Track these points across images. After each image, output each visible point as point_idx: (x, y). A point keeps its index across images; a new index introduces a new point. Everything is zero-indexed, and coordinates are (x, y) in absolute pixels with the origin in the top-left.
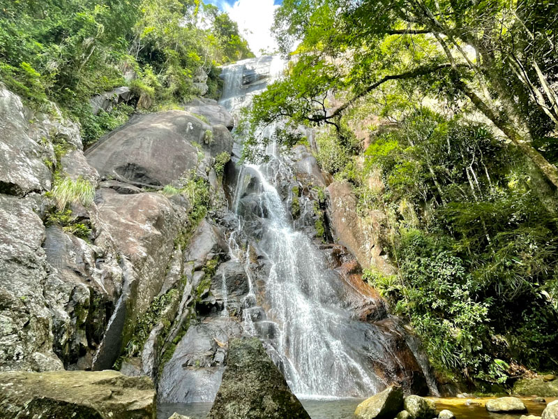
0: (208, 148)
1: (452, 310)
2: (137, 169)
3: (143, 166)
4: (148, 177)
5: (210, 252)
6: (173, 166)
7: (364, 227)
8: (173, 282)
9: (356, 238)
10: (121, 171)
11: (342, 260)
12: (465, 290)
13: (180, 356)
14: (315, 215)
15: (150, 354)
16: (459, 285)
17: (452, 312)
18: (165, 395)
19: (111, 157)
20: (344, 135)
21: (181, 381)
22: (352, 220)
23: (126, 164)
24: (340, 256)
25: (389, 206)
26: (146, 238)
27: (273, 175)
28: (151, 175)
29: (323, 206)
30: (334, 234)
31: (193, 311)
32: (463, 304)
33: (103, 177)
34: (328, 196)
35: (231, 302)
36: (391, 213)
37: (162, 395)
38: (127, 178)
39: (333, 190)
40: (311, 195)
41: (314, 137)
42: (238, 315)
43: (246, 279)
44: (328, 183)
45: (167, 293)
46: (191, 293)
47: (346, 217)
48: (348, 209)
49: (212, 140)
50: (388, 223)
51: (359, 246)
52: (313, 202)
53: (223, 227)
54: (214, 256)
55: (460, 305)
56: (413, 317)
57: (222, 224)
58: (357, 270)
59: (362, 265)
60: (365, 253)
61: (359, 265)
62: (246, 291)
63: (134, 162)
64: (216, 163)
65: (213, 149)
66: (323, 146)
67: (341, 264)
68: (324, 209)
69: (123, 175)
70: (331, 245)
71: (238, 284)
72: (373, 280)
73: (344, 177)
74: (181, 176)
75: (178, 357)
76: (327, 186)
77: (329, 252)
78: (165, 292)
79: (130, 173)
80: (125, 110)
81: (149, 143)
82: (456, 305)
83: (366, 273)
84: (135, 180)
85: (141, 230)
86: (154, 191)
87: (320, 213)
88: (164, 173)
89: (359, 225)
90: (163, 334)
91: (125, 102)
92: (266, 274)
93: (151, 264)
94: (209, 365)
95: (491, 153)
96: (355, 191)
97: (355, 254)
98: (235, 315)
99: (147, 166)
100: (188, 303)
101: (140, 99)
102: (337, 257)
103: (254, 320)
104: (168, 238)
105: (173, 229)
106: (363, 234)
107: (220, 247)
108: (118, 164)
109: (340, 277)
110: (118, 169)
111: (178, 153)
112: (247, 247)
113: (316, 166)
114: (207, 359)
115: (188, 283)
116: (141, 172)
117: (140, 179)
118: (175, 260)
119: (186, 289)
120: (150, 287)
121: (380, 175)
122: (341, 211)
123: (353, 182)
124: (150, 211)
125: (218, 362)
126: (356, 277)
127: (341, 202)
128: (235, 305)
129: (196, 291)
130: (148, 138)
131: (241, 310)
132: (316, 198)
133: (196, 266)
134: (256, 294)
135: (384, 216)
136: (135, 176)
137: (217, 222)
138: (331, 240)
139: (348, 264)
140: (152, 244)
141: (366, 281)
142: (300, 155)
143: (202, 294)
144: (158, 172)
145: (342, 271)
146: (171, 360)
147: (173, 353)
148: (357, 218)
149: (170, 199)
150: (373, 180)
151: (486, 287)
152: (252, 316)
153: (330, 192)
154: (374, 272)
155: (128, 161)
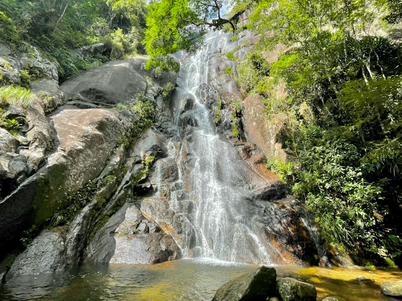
0: (158, 80)
1: (345, 190)
2: (97, 92)
3: (101, 90)
4: (105, 98)
5: (149, 150)
6: (126, 91)
7: (270, 127)
8: (110, 170)
9: (263, 136)
10: (85, 94)
11: (251, 154)
12: (358, 172)
13: (110, 225)
14: (232, 122)
15: (78, 224)
16: (351, 168)
17: (344, 192)
18: (89, 255)
19: (79, 85)
20: (258, 61)
21: (105, 244)
22: (260, 122)
23: (88, 89)
24: (250, 151)
25: (291, 109)
26: (86, 136)
27: (204, 97)
28: (107, 97)
29: (239, 115)
30: (247, 135)
31: (129, 192)
32: (356, 184)
33: (70, 98)
34: (244, 107)
35: (163, 186)
36: (292, 114)
37: (87, 255)
38: (89, 99)
39: (247, 102)
40: (230, 108)
41: (236, 67)
42: (167, 195)
43: (177, 170)
44: (244, 98)
45: (104, 178)
46: (130, 179)
47: (256, 121)
48: (258, 115)
49: (160, 75)
50: (290, 122)
51: (265, 143)
52: (231, 112)
53: (166, 135)
54: (152, 153)
55: (353, 185)
56: (308, 196)
57: (166, 133)
58: (263, 161)
59: (267, 157)
60: (270, 147)
61: (265, 156)
62: (176, 178)
63: (94, 87)
64: (163, 91)
65: (162, 81)
66: (242, 72)
67: (250, 157)
68: (240, 117)
69: (87, 97)
70: (244, 143)
71: (170, 174)
72: (275, 167)
73: (256, 92)
74: (132, 98)
75: (109, 226)
76: (243, 100)
77: (240, 149)
78: (102, 177)
79: (92, 95)
80: (100, 58)
81: (109, 76)
82: (349, 185)
83: (270, 163)
84: (95, 100)
85: (83, 130)
86: (108, 108)
87: (236, 120)
88: (118, 96)
89: (266, 126)
90: (96, 208)
91: (100, 53)
92: (192, 166)
93: (89, 155)
94: (132, 233)
95: (388, 55)
96: (264, 101)
97: (262, 149)
98: (165, 195)
99: (104, 90)
100: (125, 186)
101: (112, 51)
102: (248, 151)
103: (178, 199)
104: (110, 138)
105: (116, 133)
106: (269, 133)
107: (158, 147)
108: (82, 89)
109: (248, 166)
110: (82, 93)
111: (130, 82)
112: (180, 148)
113: (236, 87)
114: (131, 228)
115: (128, 172)
116: (100, 95)
117: (99, 100)
118: (115, 154)
119: (126, 177)
120: (84, 172)
121: (285, 87)
122: (253, 118)
123: (263, 95)
124: (94, 118)
125: (140, 230)
126: (261, 166)
127: (253, 111)
128: (165, 188)
129: (135, 178)
130: (109, 72)
131: (170, 192)
132: (234, 109)
133: (137, 160)
134: (184, 180)
135: (286, 117)
136: (96, 98)
137: (161, 131)
138: (244, 139)
139: (256, 156)
140: (91, 141)
141: (269, 168)
142: (225, 80)
143: (139, 180)
144: (113, 94)
145: (251, 162)
146: (103, 228)
147: (105, 223)
148: (265, 121)
149: (120, 113)
150: (280, 92)
151: (380, 169)
152: (177, 197)
153: (245, 104)
154: (276, 162)
155: (90, 86)
